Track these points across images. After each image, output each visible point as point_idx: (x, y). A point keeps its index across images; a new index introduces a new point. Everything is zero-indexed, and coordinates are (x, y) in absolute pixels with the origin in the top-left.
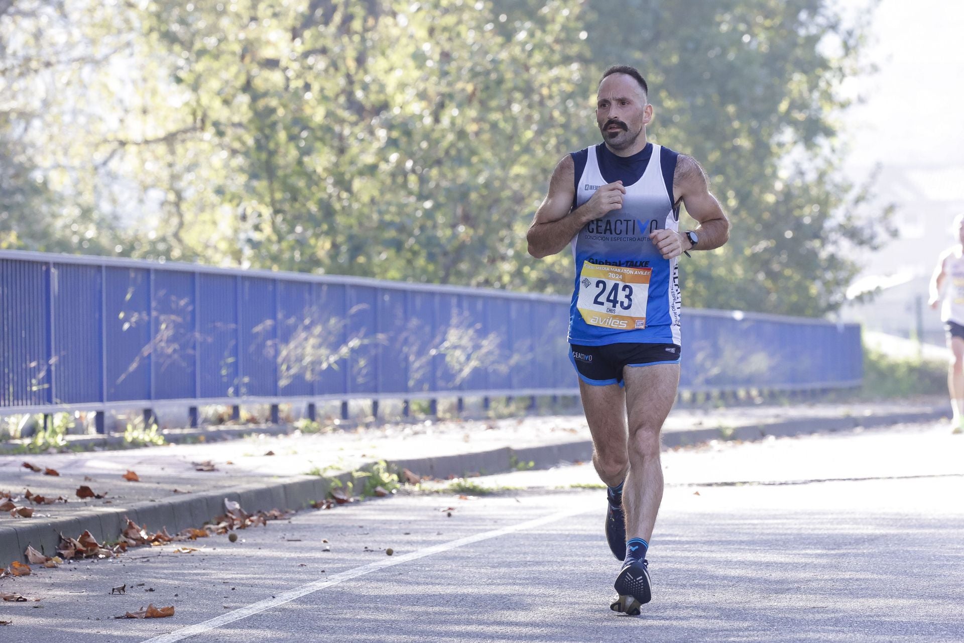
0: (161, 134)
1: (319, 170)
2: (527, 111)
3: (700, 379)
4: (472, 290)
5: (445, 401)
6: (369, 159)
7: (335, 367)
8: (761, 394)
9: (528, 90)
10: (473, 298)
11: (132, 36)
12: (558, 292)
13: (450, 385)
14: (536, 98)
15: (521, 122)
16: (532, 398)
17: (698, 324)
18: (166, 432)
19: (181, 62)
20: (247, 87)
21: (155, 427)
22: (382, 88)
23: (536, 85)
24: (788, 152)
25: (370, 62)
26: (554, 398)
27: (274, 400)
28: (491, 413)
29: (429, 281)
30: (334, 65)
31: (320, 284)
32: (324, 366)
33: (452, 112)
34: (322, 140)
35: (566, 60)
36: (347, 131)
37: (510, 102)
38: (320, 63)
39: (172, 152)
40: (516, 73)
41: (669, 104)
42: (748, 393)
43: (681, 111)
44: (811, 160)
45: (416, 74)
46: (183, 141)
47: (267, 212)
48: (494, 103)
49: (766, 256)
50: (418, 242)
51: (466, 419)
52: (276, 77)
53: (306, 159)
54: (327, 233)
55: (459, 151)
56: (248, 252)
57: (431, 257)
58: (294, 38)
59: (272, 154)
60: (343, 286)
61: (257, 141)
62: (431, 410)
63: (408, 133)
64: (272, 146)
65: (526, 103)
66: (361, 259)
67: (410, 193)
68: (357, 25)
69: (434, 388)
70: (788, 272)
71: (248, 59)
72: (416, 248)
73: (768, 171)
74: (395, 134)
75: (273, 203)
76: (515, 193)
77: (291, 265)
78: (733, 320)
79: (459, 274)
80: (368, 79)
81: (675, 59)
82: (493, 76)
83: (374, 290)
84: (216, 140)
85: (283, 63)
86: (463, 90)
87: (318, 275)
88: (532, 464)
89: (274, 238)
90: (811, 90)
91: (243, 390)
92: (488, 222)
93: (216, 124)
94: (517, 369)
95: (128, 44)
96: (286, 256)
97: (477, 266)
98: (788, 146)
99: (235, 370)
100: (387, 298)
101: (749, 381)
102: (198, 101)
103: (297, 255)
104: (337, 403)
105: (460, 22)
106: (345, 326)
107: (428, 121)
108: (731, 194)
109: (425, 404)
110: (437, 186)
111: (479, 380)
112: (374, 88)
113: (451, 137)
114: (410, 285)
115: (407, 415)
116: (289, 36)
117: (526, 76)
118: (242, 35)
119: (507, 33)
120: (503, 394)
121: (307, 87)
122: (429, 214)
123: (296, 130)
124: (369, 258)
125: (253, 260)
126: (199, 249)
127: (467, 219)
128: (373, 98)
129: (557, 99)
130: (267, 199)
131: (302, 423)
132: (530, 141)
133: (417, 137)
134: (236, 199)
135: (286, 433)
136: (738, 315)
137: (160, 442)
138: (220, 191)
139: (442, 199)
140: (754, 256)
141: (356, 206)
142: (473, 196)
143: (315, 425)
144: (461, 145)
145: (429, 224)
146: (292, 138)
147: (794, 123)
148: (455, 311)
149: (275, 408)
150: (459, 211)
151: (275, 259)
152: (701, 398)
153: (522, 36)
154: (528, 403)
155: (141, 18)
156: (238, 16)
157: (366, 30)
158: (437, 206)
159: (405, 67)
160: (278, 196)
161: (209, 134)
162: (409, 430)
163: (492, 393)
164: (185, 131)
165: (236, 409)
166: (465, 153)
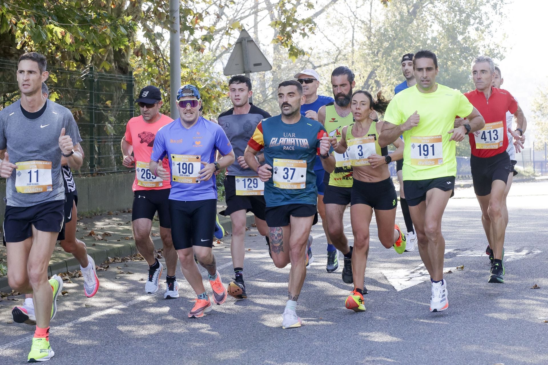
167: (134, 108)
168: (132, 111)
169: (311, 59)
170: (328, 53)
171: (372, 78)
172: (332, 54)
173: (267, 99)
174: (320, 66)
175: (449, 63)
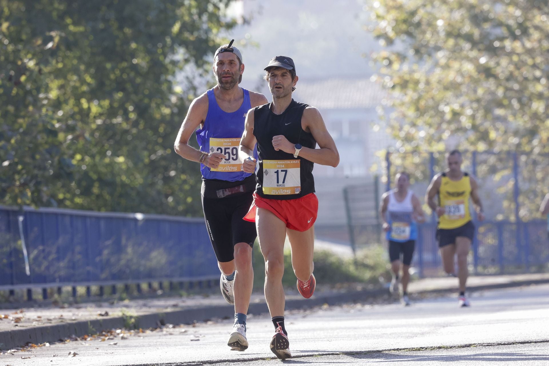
3: (106, 274)
8: (161, 287)
17: (102, 224)
24: (181, 69)
41: (72, 28)
42: (150, 285)
44: (201, 75)
49: (163, 163)
70: (183, 177)
73: (164, 87)
78: (136, 220)
90: (200, 15)
98: (181, 64)
101: (150, 275)
108: (131, 108)
136: (139, 216)
140: (152, 162)
147: (185, 44)
152: (107, 290)
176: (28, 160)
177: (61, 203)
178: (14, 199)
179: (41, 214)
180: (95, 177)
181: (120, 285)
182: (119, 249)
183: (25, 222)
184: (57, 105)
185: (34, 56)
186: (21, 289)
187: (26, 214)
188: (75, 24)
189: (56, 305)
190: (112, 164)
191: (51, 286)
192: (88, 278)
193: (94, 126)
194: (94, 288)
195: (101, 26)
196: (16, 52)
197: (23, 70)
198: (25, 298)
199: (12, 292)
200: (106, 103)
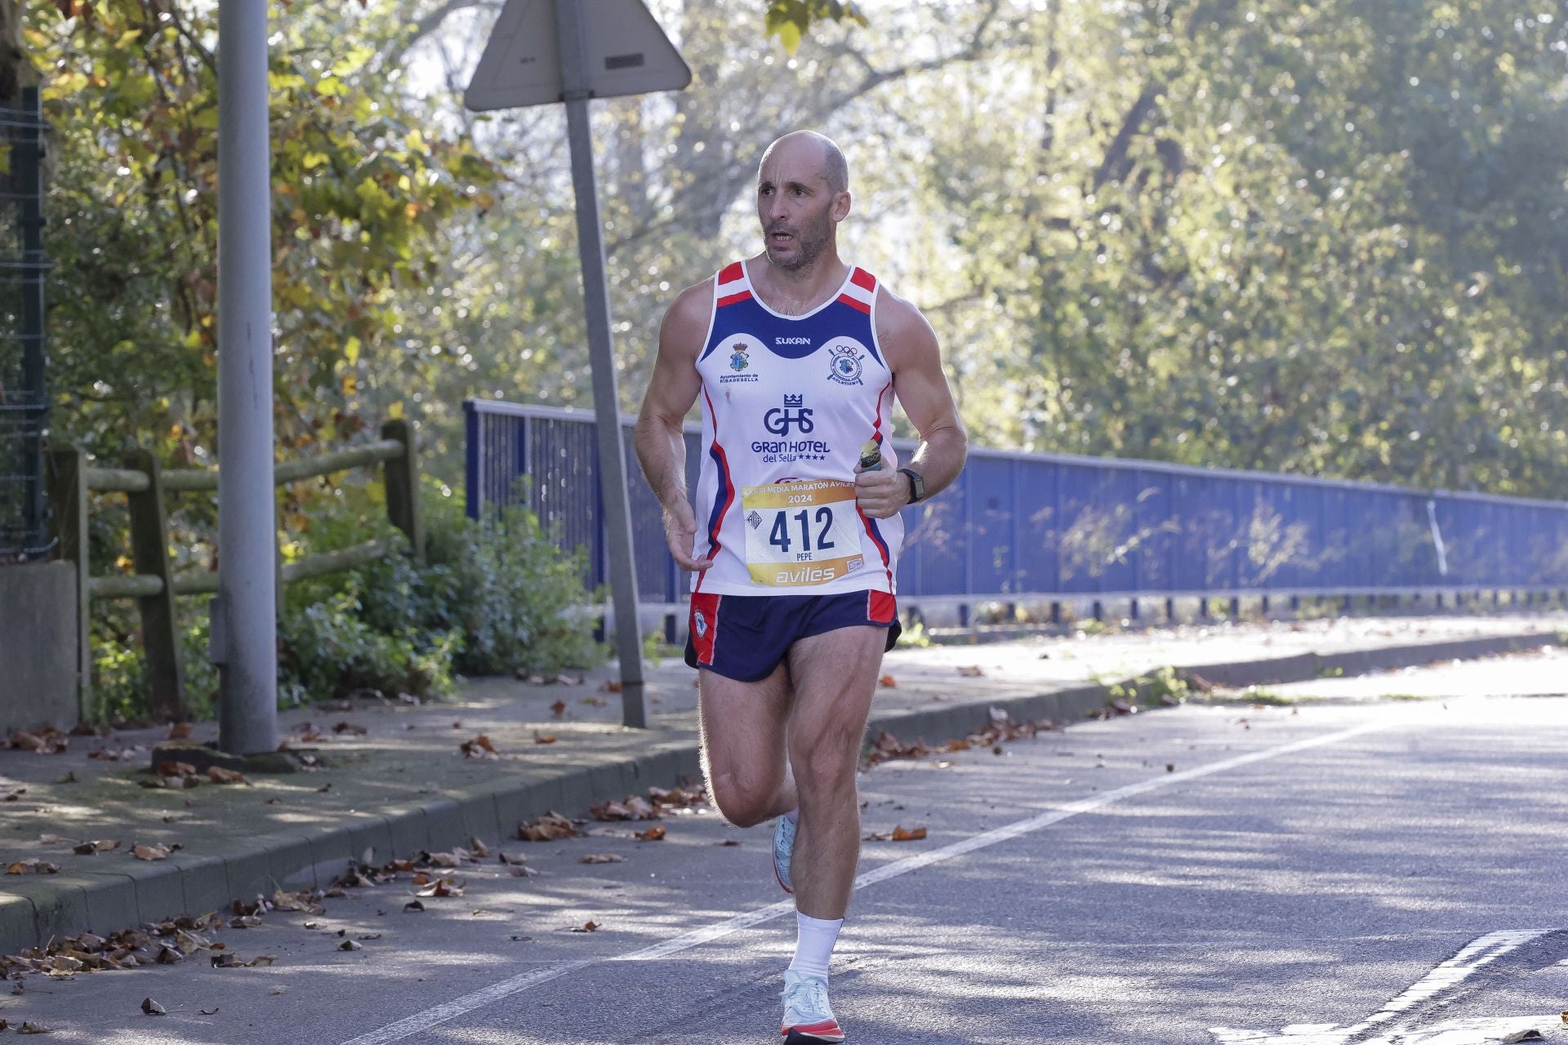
0: (939, 300)
1: (1111, 341)
2: (1343, 278)
3: (1536, 577)
4: (1281, 477)
5: (1248, 600)
6: (1168, 330)
7: (1123, 561)
9: (1343, 254)
10: (1281, 485)
11: (905, 193)
12: (1378, 480)
13: (1255, 581)
14: (1354, 264)
15: (1336, 288)
16: (1347, 598)
17: (1534, 514)
18: (933, 632)
19: (960, 221)
20: (1033, 249)
21: (919, 627)
22: (1183, 251)
23: (1354, 249)
25: (1172, 222)
26: (1371, 599)
27: (1055, 598)
28: (1299, 614)
29: (1233, 467)
30: (1129, 224)
31: (1106, 470)
32: (1111, 559)
33: (1258, 275)
34: (1114, 308)
35: (1389, 221)
36: (1142, 299)
37: (1325, 266)
38: (1114, 223)
39: (951, 321)
40: (1332, 236)
41: (1503, 270)
43: (1517, 278)
45: (1222, 235)
46: (962, 310)
47: (1052, 386)
48: (1306, 269)
50: (1220, 423)
51: (1271, 621)
52: (1067, 239)
53: (1098, 330)
54: (1118, 414)
55: (1267, 322)
56: (1031, 432)
57: (1235, 440)
58: (1084, 195)
59: (1057, 324)
60: (1132, 472)
61: (1043, 310)
62: (1233, 610)
63: (1210, 301)
64: (1058, 314)
65: (1342, 269)
66: (1156, 442)
67: (1212, 367)
68: (1154, 180)
69: (1235, 585)
71: (1032, 218)
72: (1219, 429)
74: (1196, 302)
75: (1060, 377)
76: (1330, 368)
77: (1079, 448)
79: (1265, 459)
80: (1165, 241)
81: (1512, 221)
82: (1306, 238)
83: (1169, 476)
84: (999, 308)
85: (1075, 223)
86: (1273, 254)
87: (1107, 460)
88: (1339, 671)
89: (1061, 417)
91: (1019, 586)
92: (1298, 400)
93: (996, 290)
94: (1327, 566)
95: (903, 202)
96: (1074, 438)
97: (1286, 450)
99: (1010, 563)
100: (1183, 485)
102: (977, 263)
103: (1086, 438)
104: (1124, 601)
105: (1267, 179)
106: (1135, 516)
107: (1235, 287)
109: (1226, 603)
110: (1244, 360)
111: (1285, 577)
112: (1173, 251)
113: (1258, 305)
114: (1212, 470)
115: (1204, 617)
116: (1077, 192)
117: (1342, 238)
118: (1026, 192)
119: (1321, 191)
120: (1315, 592)
121: (1101, 249)
122: (1233, 392)
123: (1085, 297)
124: (1166, 439)
125: (1036, 441)
126: (981, 429)
127: (1277, 398)
128: (1172, 263)
129: (1379, 263)
130: (1053, 374)
131: (1088, 623)
132: (1349, 310)
133: (1218, 304)
134: (1018, 372)
135: (1068, 634)
137: (925, 642)
138: (1000, 364)
139: (1248, 376)
141: (1151, 382)
142: (1282, 371)
143: (1100, 626)
144: (1269, 314)
145: (1234, 402)
146: (1083, 306)
148: (1259, 500)
149: (1056, 607)
150: (1268, 390)
151: (1062, 441)
152: (1536, 598)
153: (1338, 194)
154: (1341, 602)
155: (917, 172)
156: (1024, 168)
157: (1165, 188)
158: (1242, 383)
159: (1209, 227)
160: (1066, 369)
161: (990, 301)
162: (1204, 632)
163: (1302, 592)
164: (965, 298)
165: (1011, 608)
166: (1274, 324)
167: (46, 261)
168: (34, 273)
169: (861, 39)
170: (939, 14)
171: (1144, 127)
172: (958, 17)
173: (652, 224)
174: (900, 73)
175: (1506, 64)
176: (1442, 432)
177: (1483, 487)
178: (1424, 480)
179: (1456, 501)
180: (1525, 454)
181: (1553, 592)
182: (1553, 546)
183: (1436, 509)
184: (1482, 365)
185: (1457, 302)
186: (1429, 593)
187: (1440, 502)
188: (1509, 265)
189: (1472, 613)
190: (1547, 443)
191: (1467, 591)
192: (1514, 581)
193: (1527, 393)
194: (1521, 595)
195: (1540, 268)
196: (1433, 298)
197: (1439, 320)
198: (1433, 603)
199: (1417, 597)
200: (1544, 364)
